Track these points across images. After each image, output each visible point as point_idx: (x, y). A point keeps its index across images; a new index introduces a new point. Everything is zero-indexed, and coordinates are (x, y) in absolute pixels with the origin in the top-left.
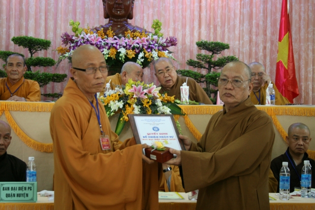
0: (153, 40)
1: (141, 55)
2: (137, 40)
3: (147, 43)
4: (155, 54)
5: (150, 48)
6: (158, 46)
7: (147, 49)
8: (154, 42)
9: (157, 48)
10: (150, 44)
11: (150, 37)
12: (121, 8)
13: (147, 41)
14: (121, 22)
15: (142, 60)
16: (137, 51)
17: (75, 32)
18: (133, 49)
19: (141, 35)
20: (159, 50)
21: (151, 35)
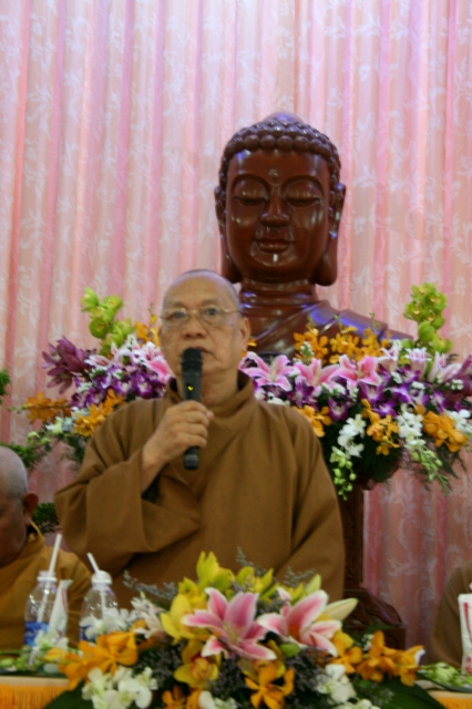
0: (404, 368)
1: (352, 428)
2: (340, 366)
3: (379, 381)
4: (409, 426)
5: (391, 400)
6: (427, 392)
7: (376, 404)
8: (411, 375)
9: (419, 400)
10: (392, 383)
11: (392, 355)
12: (282, 241)
13: (382, 369)
14: (285, 295)
15: (356, 450)
16: (338, 412)
17: (102, 336)
18: (322, 402)
19: (360, 345)
20: (429, 407)
21: (397, 345)
